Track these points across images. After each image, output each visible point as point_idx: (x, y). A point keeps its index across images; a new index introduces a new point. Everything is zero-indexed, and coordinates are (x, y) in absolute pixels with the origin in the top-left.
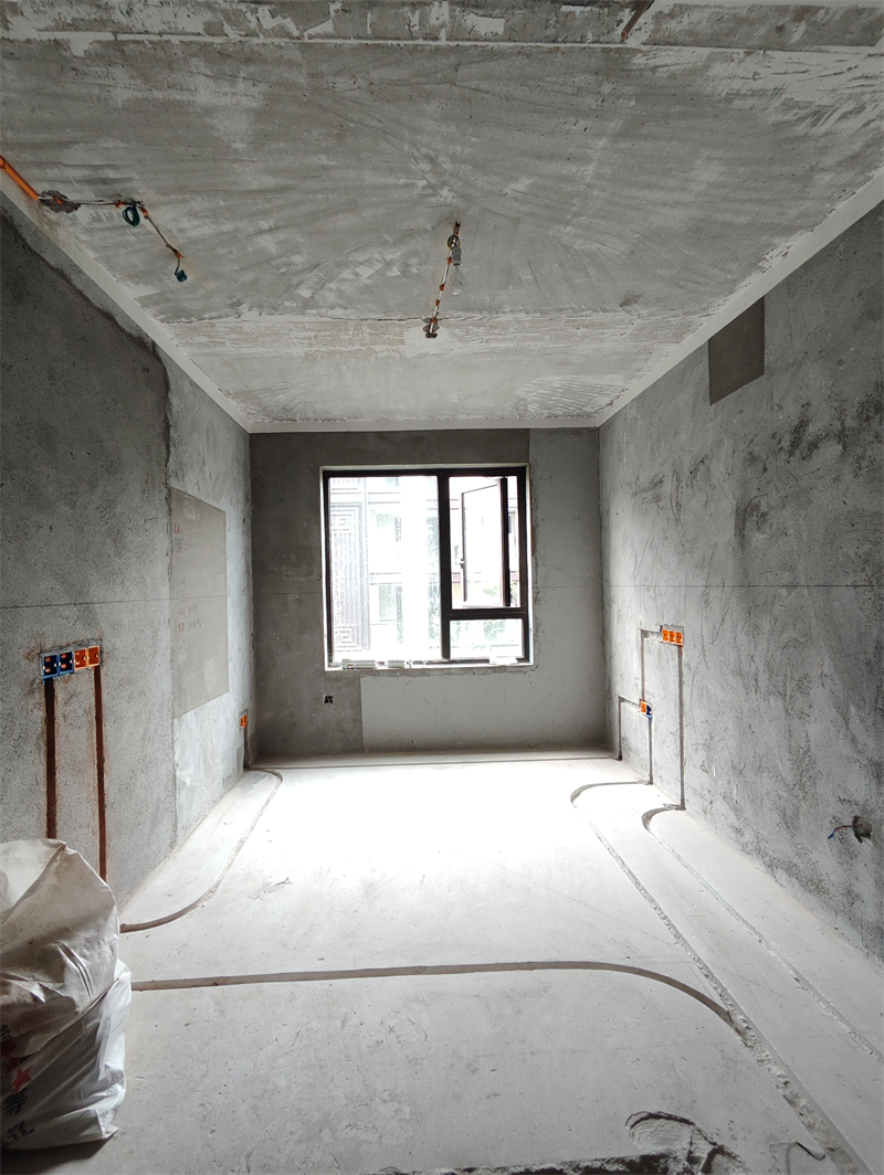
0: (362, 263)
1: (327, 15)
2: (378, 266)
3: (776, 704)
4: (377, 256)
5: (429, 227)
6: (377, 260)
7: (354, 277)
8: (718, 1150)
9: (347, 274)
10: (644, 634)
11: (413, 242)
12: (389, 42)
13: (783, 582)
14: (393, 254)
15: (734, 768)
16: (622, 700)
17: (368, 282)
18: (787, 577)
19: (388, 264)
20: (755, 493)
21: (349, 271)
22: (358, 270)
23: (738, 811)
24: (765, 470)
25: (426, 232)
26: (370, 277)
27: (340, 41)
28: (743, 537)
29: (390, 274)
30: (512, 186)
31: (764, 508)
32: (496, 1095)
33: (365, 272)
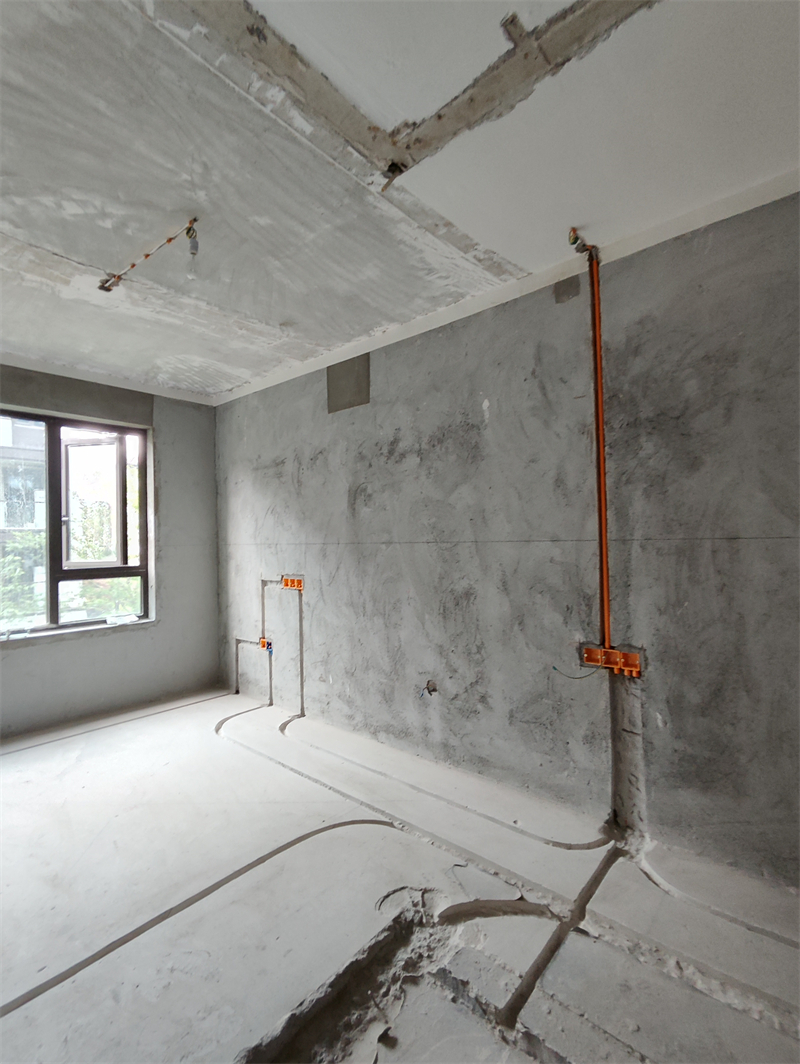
0: (74, 200)
1: (189, 27)
2: (91, 211)
3: (379, 621)
4: (98, 203)
6: (95, 207)
7: (53, 206)
8: (425, 891)
9: (48, 200)
10: (264, 583)
11: (145, 211)
12: (227, 81)
13: (383, 540)
14: (118, 211)
15: (347, 673)
16: (238, 641)
17: (68, 218)
18: (385, 537)
19: (104, 215)
20: (363, 480)
21: (51, 199)
22: (65, 203)
23: (350, 702)
24: (370, 465)
26: (75, 215)
27: (187, 49)
28: (354, 509)
29: (99, 223)
30: (257, 218)
31: (369, 491)
32: (289, 951)
33: (72, 209)
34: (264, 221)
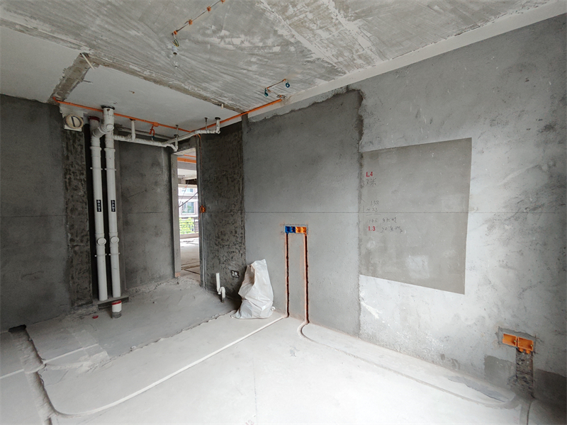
0: (233, 45)
2: (227, 40)
4: (222, 43)
6: (225, 42)
7: (245, 42)
9: (247, 44)
11: (200, 39)
19: (222, 38)
21: (243, 45)
22: (239, 43)
29: (227, 33)
33: (237, 41)
34: (133, 33)
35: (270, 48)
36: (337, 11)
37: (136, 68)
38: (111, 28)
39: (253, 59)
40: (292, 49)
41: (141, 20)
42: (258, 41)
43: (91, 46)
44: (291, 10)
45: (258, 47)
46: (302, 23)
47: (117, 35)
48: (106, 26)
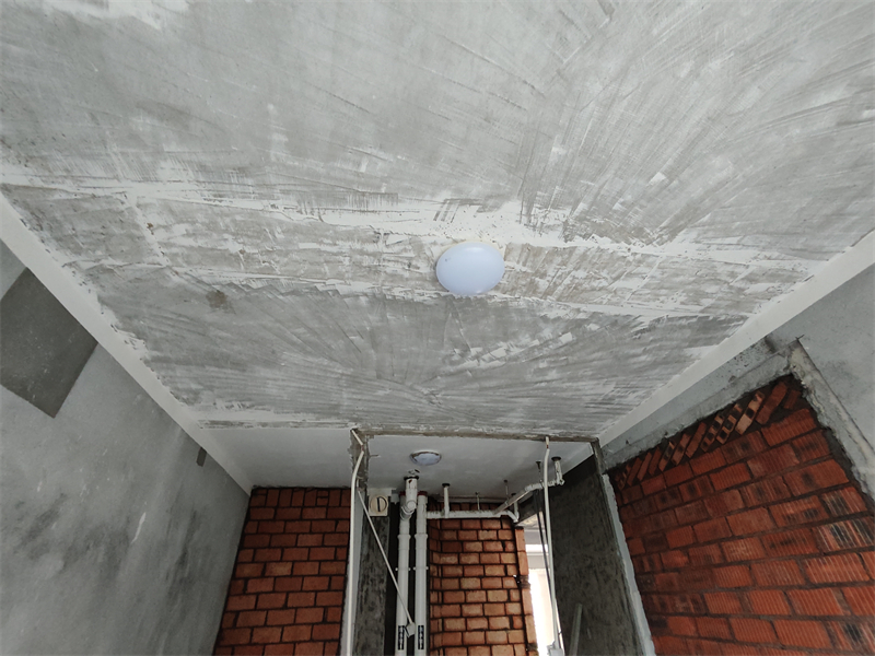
0: (498, 359)
2: (486, 357)
4: (482, 363)
5: (439, 378)
6: (484, 360)
7: (512, 349)
9: (515, 351)
11: (452, 371)
14: (469, 363)
17: (502, 343)
19: (477, 357)
21: (512, 354)
22: (505, 354)
25: (441, 376)
29: (479, 349)
33: (500, 353)
34: (381, 393)
35: (554, 340)
36: (623, 244)
37: (409, 427)
38: (359, 397)
39: (543, 365)
40: (594, 327)
41: (379, 377)
42: (528, 340)
43: (356, 420)
44: (543, 284)
45: (535, 347)
46: (575, 288)
47: (369, 401)
48: (354, 397)
